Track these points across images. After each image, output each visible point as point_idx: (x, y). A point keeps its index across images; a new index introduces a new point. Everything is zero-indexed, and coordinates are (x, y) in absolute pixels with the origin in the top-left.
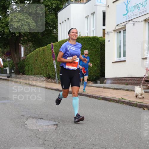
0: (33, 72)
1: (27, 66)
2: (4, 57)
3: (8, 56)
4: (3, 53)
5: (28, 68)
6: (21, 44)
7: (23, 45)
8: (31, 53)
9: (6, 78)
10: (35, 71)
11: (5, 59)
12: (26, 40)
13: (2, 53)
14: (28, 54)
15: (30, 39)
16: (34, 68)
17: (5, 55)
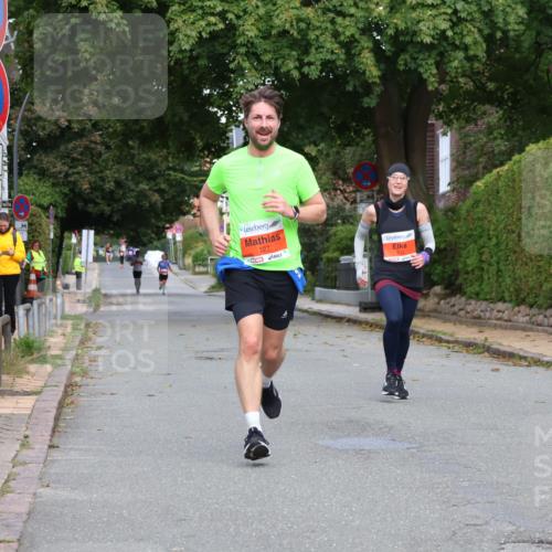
0: (508, 281)
1: (475, 242)
2: (343, 192)
3: (366, 188)
4: (335, 173)
5: (481, 254)
6: (439, 116)
7: (448, 123)
8: (495, 171)
9: (353, 312)
10: (520, 272)
11: (348, 206)
12: (467, 92)
13: (328, 174)
14: (476, 178)
15: (491, 86)
16: (512, 257)
17: (344, 181)
